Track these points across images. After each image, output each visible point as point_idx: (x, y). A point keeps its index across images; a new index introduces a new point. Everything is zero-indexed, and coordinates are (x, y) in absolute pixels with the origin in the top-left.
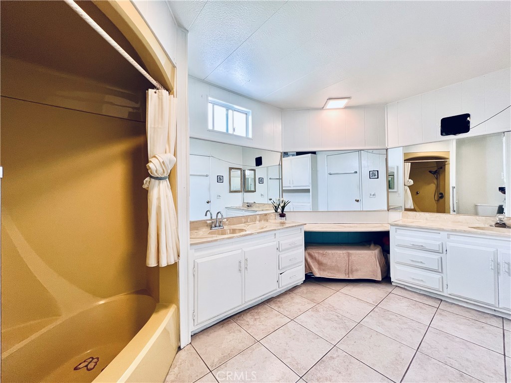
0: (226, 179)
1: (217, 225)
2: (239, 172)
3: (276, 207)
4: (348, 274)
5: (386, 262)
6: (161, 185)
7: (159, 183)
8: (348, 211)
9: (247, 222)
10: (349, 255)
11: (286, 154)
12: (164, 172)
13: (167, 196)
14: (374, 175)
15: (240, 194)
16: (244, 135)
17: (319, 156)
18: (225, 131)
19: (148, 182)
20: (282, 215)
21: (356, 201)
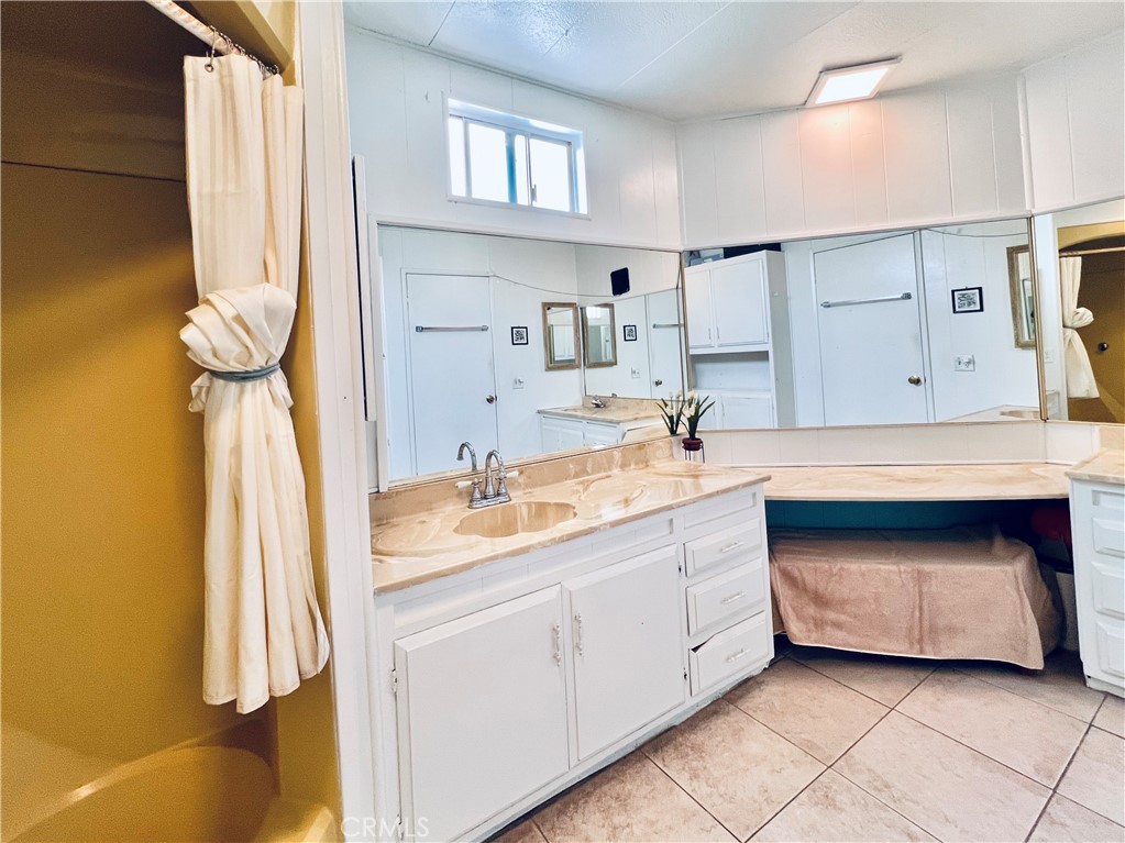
0: (536, 335)
1: (490, 490)
2: (569, 313)
3: (671, 418)
4: (920, 641)
5: (1054, 601)
6: (248, 398)
7: (242, 392)
8: (902, 426)
9: (584, 472)
10: (921, 578)
11: (694, 256)
12: (251, 356)
13: (268, 439)
14: (968, 300)
15: (575, 372)
16: (565, 207)
17: (789, 256)
18: (504, 197)
19: (204, 390)
20: (692, 444)
21: (911, 381)
